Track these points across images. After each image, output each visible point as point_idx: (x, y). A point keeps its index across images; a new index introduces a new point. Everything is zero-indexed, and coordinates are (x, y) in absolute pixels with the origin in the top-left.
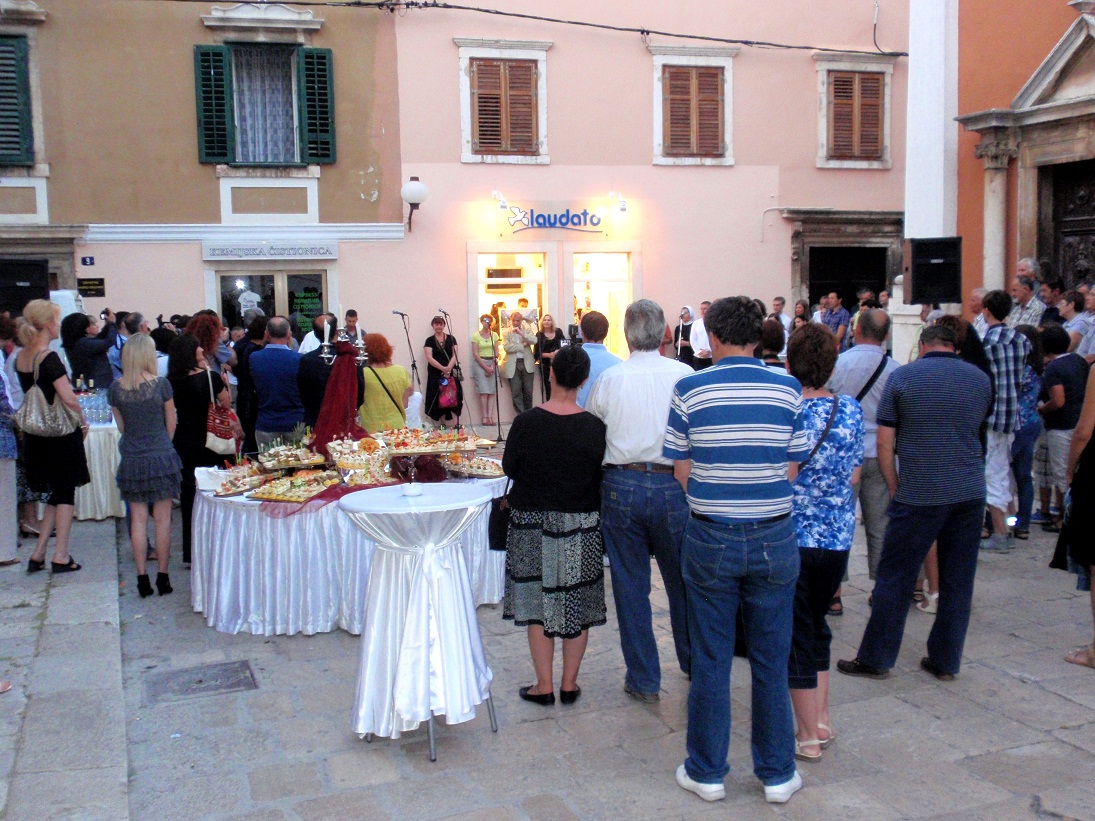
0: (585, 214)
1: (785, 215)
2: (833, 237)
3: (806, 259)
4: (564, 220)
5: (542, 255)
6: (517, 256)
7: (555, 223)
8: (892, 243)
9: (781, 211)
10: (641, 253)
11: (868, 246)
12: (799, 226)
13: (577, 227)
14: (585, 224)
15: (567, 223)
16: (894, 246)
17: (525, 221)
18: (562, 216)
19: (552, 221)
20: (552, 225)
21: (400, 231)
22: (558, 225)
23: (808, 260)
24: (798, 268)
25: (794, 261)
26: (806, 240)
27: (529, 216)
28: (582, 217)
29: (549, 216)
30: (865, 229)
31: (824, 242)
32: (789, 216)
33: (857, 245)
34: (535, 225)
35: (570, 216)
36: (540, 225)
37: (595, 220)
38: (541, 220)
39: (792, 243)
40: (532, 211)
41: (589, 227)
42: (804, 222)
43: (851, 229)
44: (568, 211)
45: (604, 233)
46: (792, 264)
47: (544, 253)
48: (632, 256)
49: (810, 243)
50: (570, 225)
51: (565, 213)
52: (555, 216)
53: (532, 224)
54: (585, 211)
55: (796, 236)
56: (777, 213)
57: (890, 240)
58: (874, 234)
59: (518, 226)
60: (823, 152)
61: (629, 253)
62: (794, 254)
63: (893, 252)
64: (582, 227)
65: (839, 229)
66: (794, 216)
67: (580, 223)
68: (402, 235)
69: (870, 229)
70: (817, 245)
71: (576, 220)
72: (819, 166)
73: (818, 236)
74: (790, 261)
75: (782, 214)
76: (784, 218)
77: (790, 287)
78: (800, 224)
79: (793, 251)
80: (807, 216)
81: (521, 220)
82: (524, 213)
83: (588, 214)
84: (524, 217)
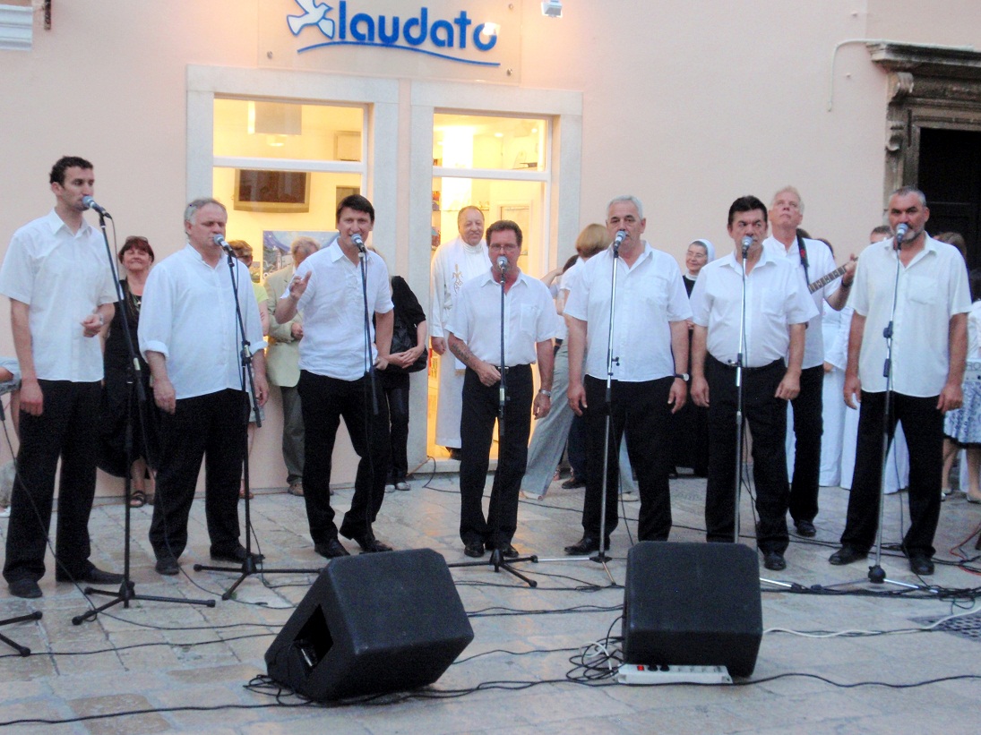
0: (463, 21)
1: (882, 56)
2: (966, 108)
3: (913, 153)
5: (360, 112)
6: (306, 108)
7: (395, 36)
9: (872, 48)
10: (579, 119)
12: (905, 81)
13: (445, 51)
14: (463, 45)
15: (420, 41)
17: (327, 27)
18: (412, 22)
19: (389, 32)
20: (388, 42)
21: (26, 26)
22: (401, 41)
23: (917, 155)
24: (898, 169)
25: (890, 154)
26: (917, 112)
27: (335, 15)
28: (456, 30)
29: (382, 20)
31: (950, 121)
32: (891, 57)
34: (349, 37)
35: (430, 22)
36: (360, 40)
37: (484, 38)
38: (362, 28)
39: (890, 116)
40: (343, 7)
41: (471, 52)
42: (917, 73)
44: (424, 12)
45: (503, 68)
46: (887, 162)
47: (368, 107)
48: (562, 123)
49: (922, 119)
50: (428, 45)
51: (418, 15)
52: (396, 21)
53: (342, 35)
54: (463, 14)
55: (900, 101)
56: (861, 53)
59: (312, 37)
61: (553, 119)
62: (893, 140)
64: (455, 51)
66: (899, 59)
67: (451, 44)
68: (26, 35)
70: (935, 126)
71: (442, 34)
73: (939, 106)
74: (883, 154)
75: (871, 53)
76: (877, 62)
77: (882, 212)
78: (909, 76)
79: (890, 134)
80: (925, 61)
81: (316, 24)
82: (323, 8)
83: (469, 22)
84: (324, 18)
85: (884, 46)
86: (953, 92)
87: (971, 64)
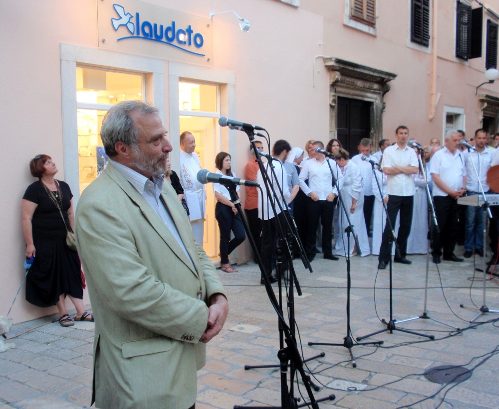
0: (190, 31)
3: (336, 107)
4: (170, 35)
7: (161, 37)
8: (376, 99)
9: (325, 60)
10: (234, 86)
11: (366, 99)
12: (337, 76)
13: (182, 46)
14: (190, 44)
15: (171, 40)
16: (377, 102)
17: (131, 27)
18: (168, 29)
19: (159, 33)
20: (158, 39)
22: (164, 39)
25: (331, 107)
26: (337, 89)
27: (134, 20)
29: (156, 25)
30: (366, 84)
33: (360, 98)
34: (141, 35)
35: (176, 29)
36: (147, 37)
37: (198, 41)
38: (147, 30)
39: (331, 91)
40: (138, 15)
41: (193, 48)
43: (359, 83)
44: (174, 23)
45: (206, 58)
46: (330, 111)
49: (338, 92)
50: (175, 43)
51: (170, 25)
52: (162, 27)
53: (138, 33)
54: (190, 27)
55: (334, 85)
56: (321, 61)
57: (375, 96)
58: (369, 90)
59: (123, 33)
60: (347, 12)
61: (221, 86)
62: (333, 101)
63: (377, 107)
64: (187, 47)
65: (354, 83)
66: (337, 65)
67: (185, 43)
69: (367, 85)
70: (341, 95)
71: (181, 37)
72: (346, 23)
73: (344, 87)
74: (328, 108)
75: (325, 62)
76: (326, 66)
77: (329, 132)
78: (338, 73)
79: (332, 98)
80: (344, 67)
81: (126, 25)
82: (129, 16)
83: (192, 32)
84: (129, 22)
85: (334, 59)
86: (347, 81)
87: (356, 69)
